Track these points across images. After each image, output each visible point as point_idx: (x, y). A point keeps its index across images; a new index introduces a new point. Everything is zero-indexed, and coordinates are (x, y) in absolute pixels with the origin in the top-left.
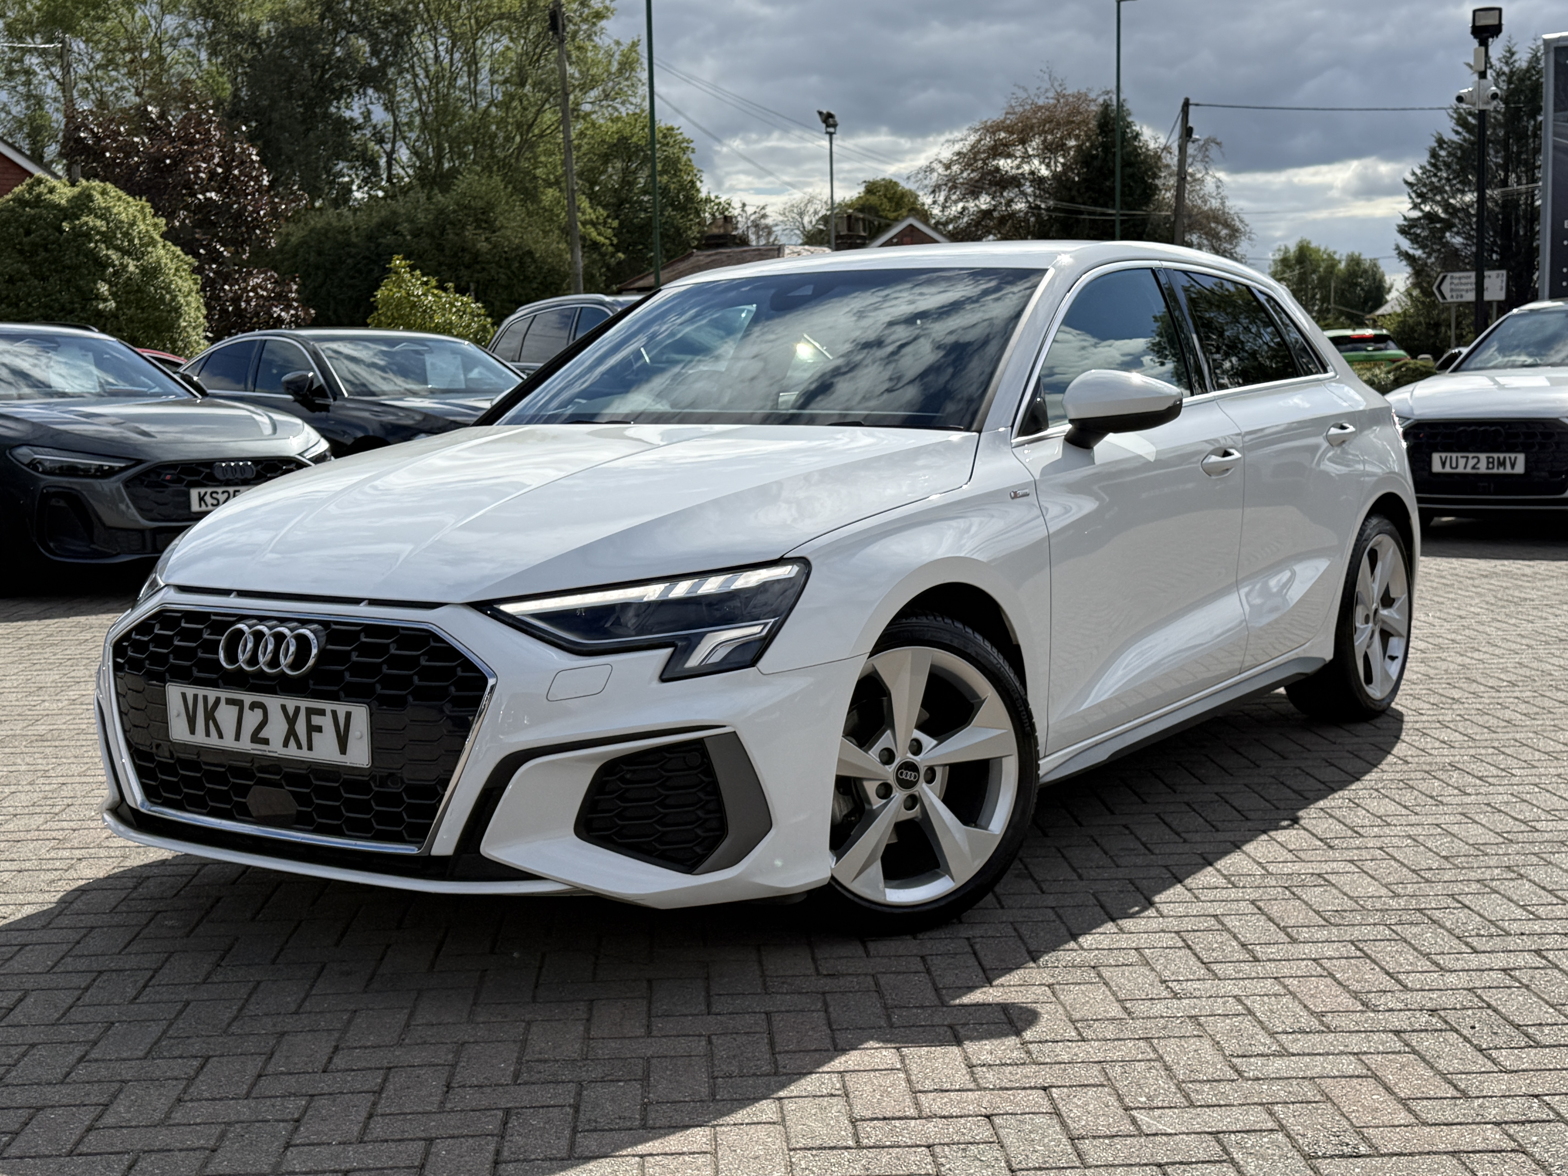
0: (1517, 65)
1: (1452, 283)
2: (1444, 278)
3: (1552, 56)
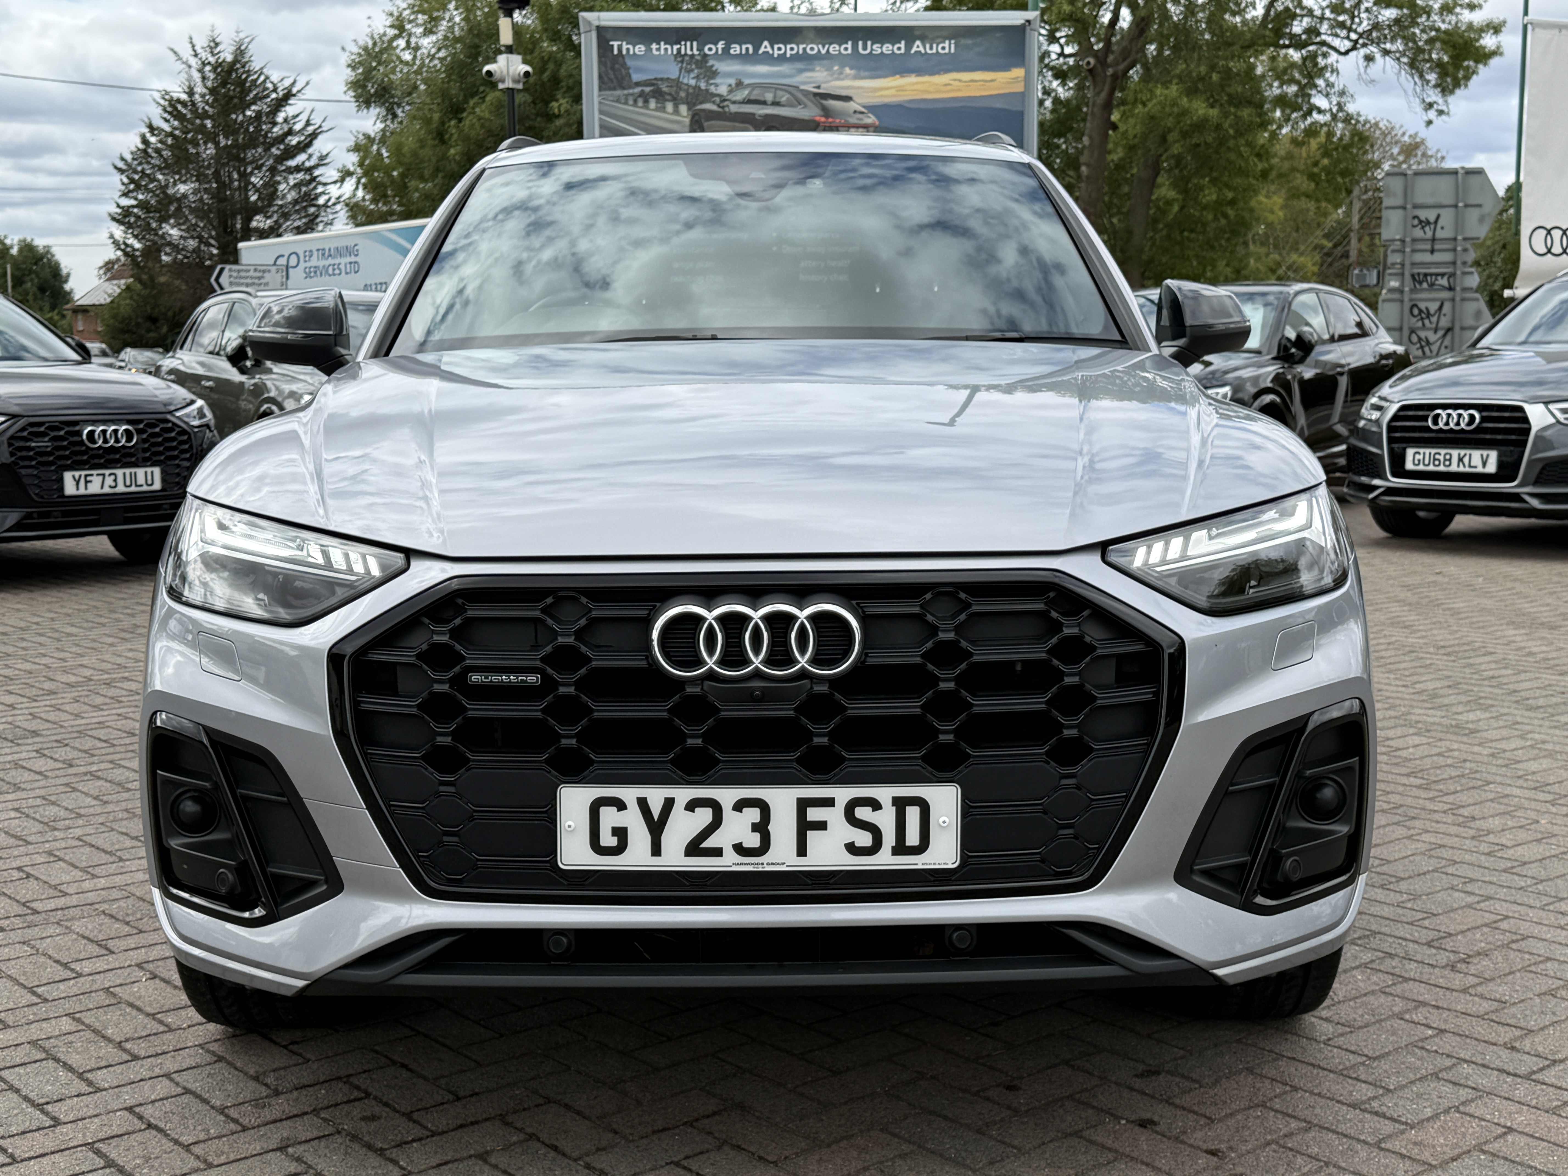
0: (222, 56)
1: (230, 276)
2: (222, 270)
3: (594, 35)
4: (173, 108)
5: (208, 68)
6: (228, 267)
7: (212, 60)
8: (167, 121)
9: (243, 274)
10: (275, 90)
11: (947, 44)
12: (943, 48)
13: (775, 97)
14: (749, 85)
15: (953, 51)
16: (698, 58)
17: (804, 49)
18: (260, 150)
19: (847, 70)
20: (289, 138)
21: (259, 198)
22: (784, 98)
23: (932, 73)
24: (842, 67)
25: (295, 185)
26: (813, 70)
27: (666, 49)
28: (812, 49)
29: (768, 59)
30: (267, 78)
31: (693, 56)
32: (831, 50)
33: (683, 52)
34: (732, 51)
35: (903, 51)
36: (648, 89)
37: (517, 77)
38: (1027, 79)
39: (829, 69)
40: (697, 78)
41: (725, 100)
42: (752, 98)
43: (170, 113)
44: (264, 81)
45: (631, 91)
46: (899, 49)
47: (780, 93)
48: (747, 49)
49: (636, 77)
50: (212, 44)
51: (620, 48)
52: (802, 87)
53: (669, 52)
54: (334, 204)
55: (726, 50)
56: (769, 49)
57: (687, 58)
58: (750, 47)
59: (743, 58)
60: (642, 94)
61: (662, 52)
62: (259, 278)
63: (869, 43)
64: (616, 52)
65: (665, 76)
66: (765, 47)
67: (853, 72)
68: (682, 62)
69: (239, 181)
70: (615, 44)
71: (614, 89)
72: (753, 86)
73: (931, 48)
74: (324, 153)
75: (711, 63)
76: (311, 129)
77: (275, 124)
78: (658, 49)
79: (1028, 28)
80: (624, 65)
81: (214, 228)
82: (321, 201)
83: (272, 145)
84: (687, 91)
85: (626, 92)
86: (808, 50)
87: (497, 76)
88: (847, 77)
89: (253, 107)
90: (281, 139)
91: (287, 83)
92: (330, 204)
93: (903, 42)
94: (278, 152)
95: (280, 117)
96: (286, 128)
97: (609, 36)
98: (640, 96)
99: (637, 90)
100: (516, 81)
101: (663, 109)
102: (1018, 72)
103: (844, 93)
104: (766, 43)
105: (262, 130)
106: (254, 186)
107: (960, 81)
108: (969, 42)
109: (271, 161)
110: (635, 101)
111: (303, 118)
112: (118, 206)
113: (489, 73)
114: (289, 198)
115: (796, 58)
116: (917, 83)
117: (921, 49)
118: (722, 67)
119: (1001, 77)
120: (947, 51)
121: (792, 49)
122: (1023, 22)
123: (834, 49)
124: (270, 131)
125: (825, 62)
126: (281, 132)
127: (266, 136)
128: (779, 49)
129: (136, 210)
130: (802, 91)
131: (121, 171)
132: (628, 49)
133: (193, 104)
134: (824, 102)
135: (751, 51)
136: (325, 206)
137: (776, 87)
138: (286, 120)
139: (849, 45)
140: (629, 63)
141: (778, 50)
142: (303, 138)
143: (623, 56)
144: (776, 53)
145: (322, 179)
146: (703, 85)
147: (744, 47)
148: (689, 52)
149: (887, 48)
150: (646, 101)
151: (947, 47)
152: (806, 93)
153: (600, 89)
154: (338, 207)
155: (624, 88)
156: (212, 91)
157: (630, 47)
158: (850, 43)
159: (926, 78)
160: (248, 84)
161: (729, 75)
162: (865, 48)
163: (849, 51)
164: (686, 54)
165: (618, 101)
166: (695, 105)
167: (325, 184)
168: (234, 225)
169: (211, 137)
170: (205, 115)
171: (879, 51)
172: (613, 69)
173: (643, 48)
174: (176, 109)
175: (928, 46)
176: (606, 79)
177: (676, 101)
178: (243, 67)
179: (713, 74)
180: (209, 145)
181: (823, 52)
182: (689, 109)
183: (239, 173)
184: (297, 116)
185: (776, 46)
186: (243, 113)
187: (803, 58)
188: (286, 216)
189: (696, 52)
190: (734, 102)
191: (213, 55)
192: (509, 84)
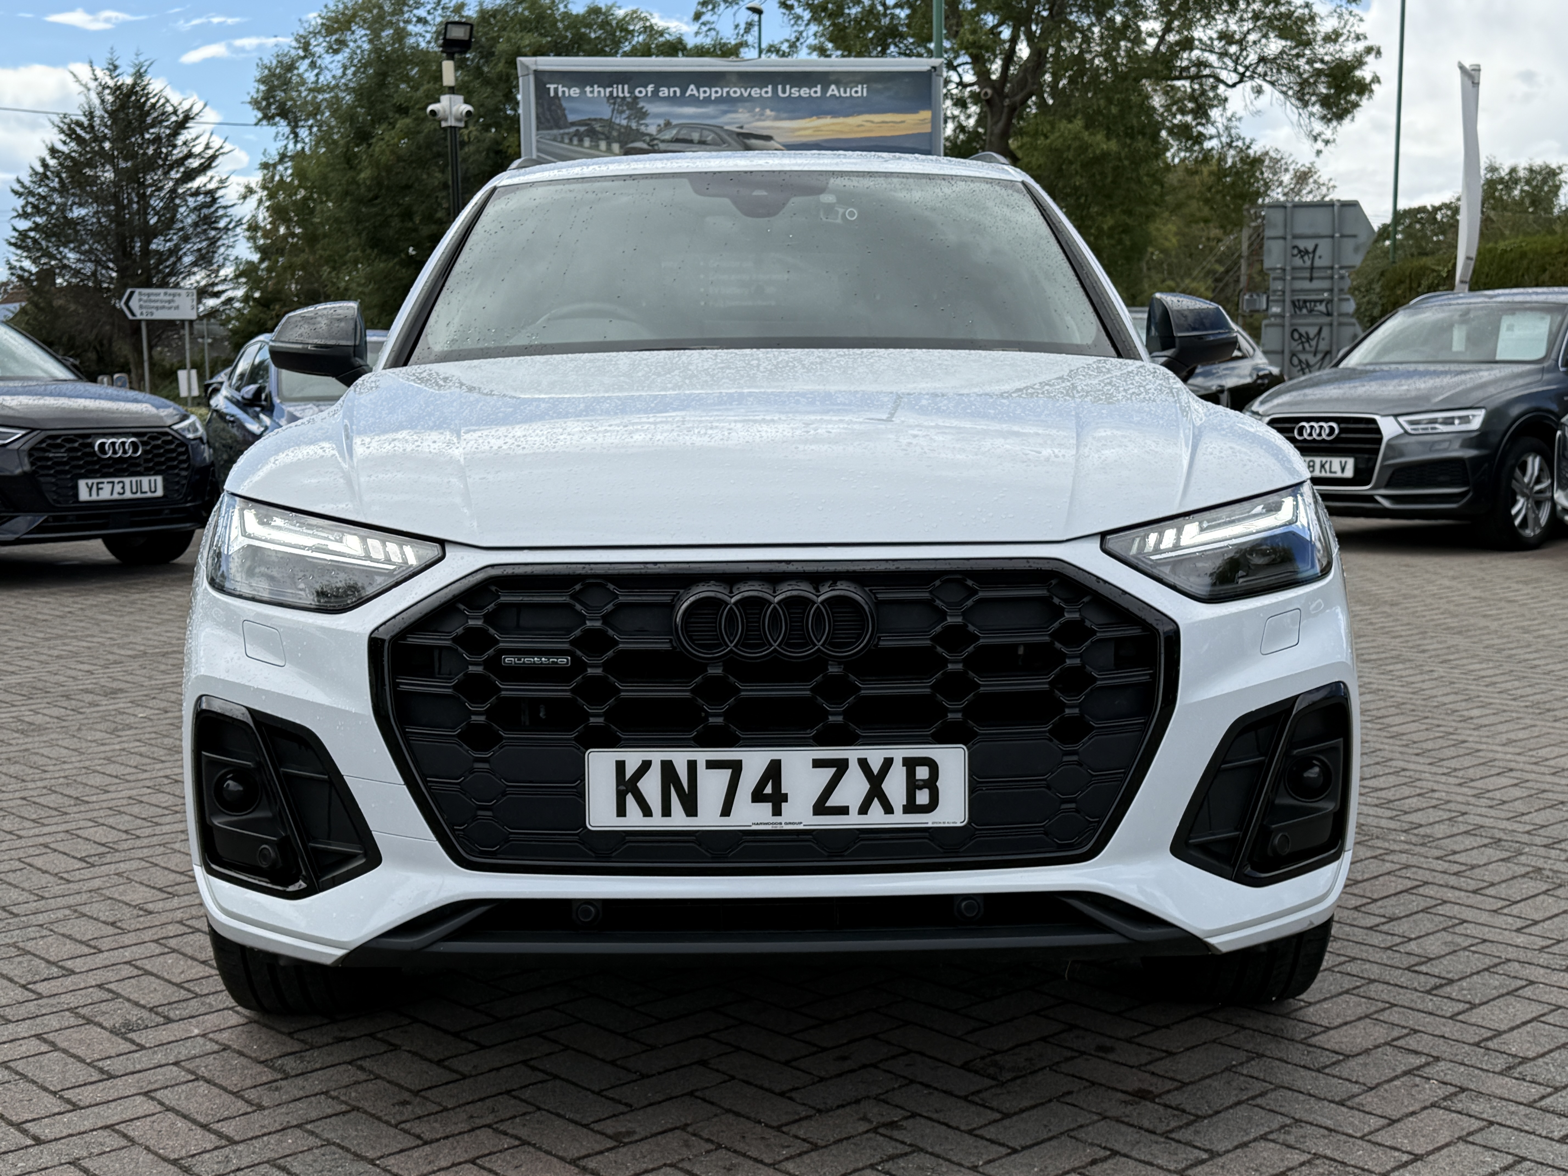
0: (121, 79)
1: (140, 300)
2: (132, 293)
3: (532, 78)
4: (70, 131)
5: (107, 91)
6: (138, 291)
7: (111, 83)
8: (64, 143)
9: (153, 298)
10: (175, 112)
11: (859, 88)
12: (856, 92)
13: (701, 136)
14: (676, 126)
15: (865, 94)
16: (629, 100)
17: (728, 93)
18: (159, 172)
19: (768, 112)
20: (190, 160)
21: (159, 220)
22: (710, 138)
23: (847, 115)
24: (763, 109)
25: (195, 208)
26: (736, 112)
27: (599, 92)
28: (735, 92)
29: (694, 101)
30: (167, 101)
31: (624, 98)
32: (753, 93)
33: (615, 94)
34: (661, 94)
35: (819, 94)
36: (582, 129)
37: (459, 116)
38: (934, 121)
39: (751, 111)
40: (628, 118)
41: (655, 139)
42: (680, 137)
43: (67, 135)
44: (163, 105)
45: (567, 131)
46: (816, 92)
47: (705, 133)
48: (675, 92)
49: (571, 118)
50: (111, 67)
51: (556, 90)
52: (726, 127)
53: (602, 94)
54: (235, 227)
55: (655, 92)
56: (695, 92)
57: (619, 100)
58: (678, 90)
59: (672, 100)
60: (577, 133)
61: (596, 94)
62: (169, 302)
63: (788, 87)
64: (552, 94)
65: (599, 117)
66: (692, 90)
67: (773, 113)
68: (614, 104)
69: (138, 202)
70: (552, 87)
71: (551, 128)
72: (681, 126)
73: (845, 92)
74: (224, 177)
75: (641, 105)
76: (210, 152)
77: (175, 146)
78: (592, 92)
79: (934, 74)
80: (560, 106)
81: (113, 252)
82: (222, 224)
83: (171, 167)
84: (619, 131)
85: (562, 131)
86: (731, 93)
87: (440, 115)
88: (768, 118)
89: (152, 131)
90: (181, 162)
91: (186, 106)
92: (231, 226)
93: (819, 86)
94: (178, 176)
95: (180, 141)
96: (185, 150)
97: (545, 79)
98: (575, 135)
99: (573, 129)
100: (459, 120)
101: (597, 147)
102: (926, 115)
103: (765, 133)
104: (692, 87)
105: (161, 152)
106: (154, 209)
107: (872, 122)
108: (879, 86)
109: (171, 184)
110: (571, 140)
111: (203, 141)
112: (15, 229)
113: (433, 112)
114: (189, 221)
115: (720, 100)
116: (833, 124)
117: (836, 92)
118: (652, 108)
119: (910, 118)
120: (859, 94)
121: (716, 92)
122: (929, 68)
123: (755, 92)
124: (169, 153)
125: (747, 104)
126: (181, 155)
127: (166, 159)
128: (705, 92)
129: (32, 234)
130: (727, 130)
131: (18, 194)
132: (564, 92)
133: (91, 126)
134: (747, 141)
135: (678, 94)
136: (226, 229)
137: (702, 128)
138: (185, 143)
139: (770, 88)
140: (565, 104)
141: (703, 93)
142: (203, 161)
143: (559, 99)
144: (702, 96)
145: (222, 202)
146: (634, 125)
147: (672, 90)
148: (621, 95)
149: (805, 92)
150: (581, 141)
151: (860, 91)
152: (730, 133)
153: (538, 129)
154: (238, 230)
155: (560, 128)
156: (112, 114)
157: (566, 89)
158: (770, 87)
159: (841, 120)
160: (146, 108)
161: (657, 116)
162: (784, 91)
163: (770, 95)
164: (618, 97)
165: (555, 140)
166: (626, 143)
167: (225, 207)
168: (133, 248)
169: (109, 158)
170: (105, 138)
171: (797, 94)
172: (549, 110)
173: (578, 91)
174: (74, 132)
175: (842, 90)
176: (543, 120)
177: (609, 140)
178: (143, 90)
179: (642, 115)
180: (108, 167)
181: (746, 95)
182: (621, 147)
183: (138, 194)
184: (197, 138)
185: (702, 90)
186: (142, 135)
187: (727, 100)
188: (186, 239)
189: (627, 95)
190: (663, 141)
191: (112, 78)
192: (452, 122)
